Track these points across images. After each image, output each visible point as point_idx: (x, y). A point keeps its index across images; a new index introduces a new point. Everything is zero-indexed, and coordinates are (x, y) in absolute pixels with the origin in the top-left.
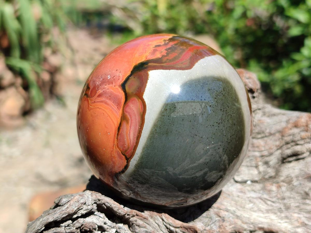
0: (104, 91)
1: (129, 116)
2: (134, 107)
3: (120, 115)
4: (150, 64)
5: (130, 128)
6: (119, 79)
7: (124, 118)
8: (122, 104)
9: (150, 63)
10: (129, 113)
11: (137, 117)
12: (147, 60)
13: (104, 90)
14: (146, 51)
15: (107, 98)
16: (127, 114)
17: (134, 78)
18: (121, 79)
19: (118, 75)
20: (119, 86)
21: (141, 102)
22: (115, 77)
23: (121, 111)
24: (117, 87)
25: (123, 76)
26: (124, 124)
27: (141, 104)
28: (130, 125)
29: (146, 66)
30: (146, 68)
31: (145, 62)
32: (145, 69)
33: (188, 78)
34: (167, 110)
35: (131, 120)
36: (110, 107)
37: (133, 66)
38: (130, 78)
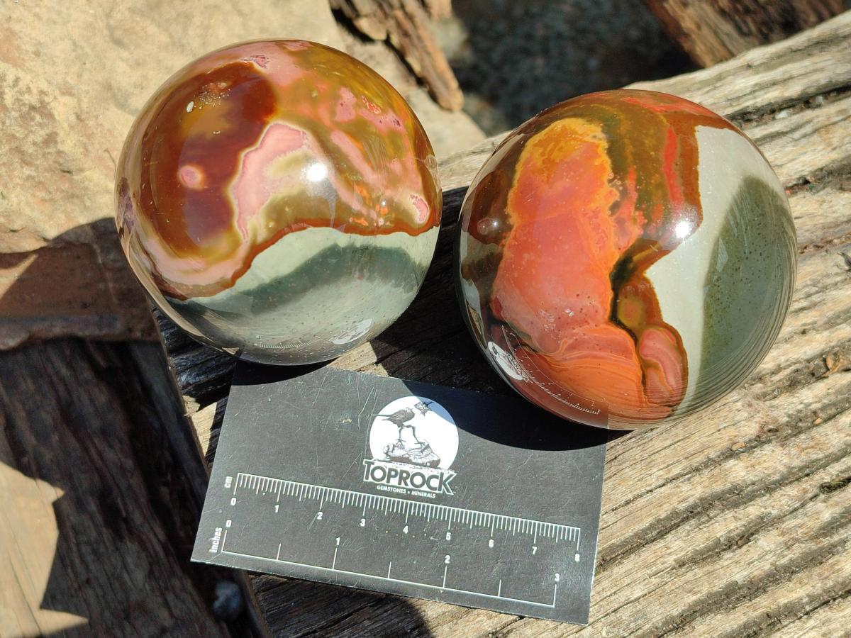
0: (576, 340)
1: (655, 360)
2: (656, 344)
3: (637, 364)
4: (636, 258)
5: (665, 373)
6: (596, 312)
7: (646, 366)
8: (631, 348)
9: (634, 255)
10: (652, 356)
11: (670, 354)
12: (626, 252)
13: (575, 338)
14: (604, 231)
15: (593, 349)
16: (649, 358)
17: (626, 297)
18: (601, 311)
19: (589, 305)
20: (606, 323)
21: (666, 330)
22: (584, 311)
23: (635, 359)
24: (603, 326)
25: (602, 303)
26: (652, 374)
27: (667, 333)
28: (662, 370)
29: (631, 266)
30: (635, 269)
31: (622, 258)
32: (636, 273)
33: (711, 240)
34: (711, 315)
35: (662, 363)
36: (608, 361)
37: (608, 277)
38: (618, 301)
